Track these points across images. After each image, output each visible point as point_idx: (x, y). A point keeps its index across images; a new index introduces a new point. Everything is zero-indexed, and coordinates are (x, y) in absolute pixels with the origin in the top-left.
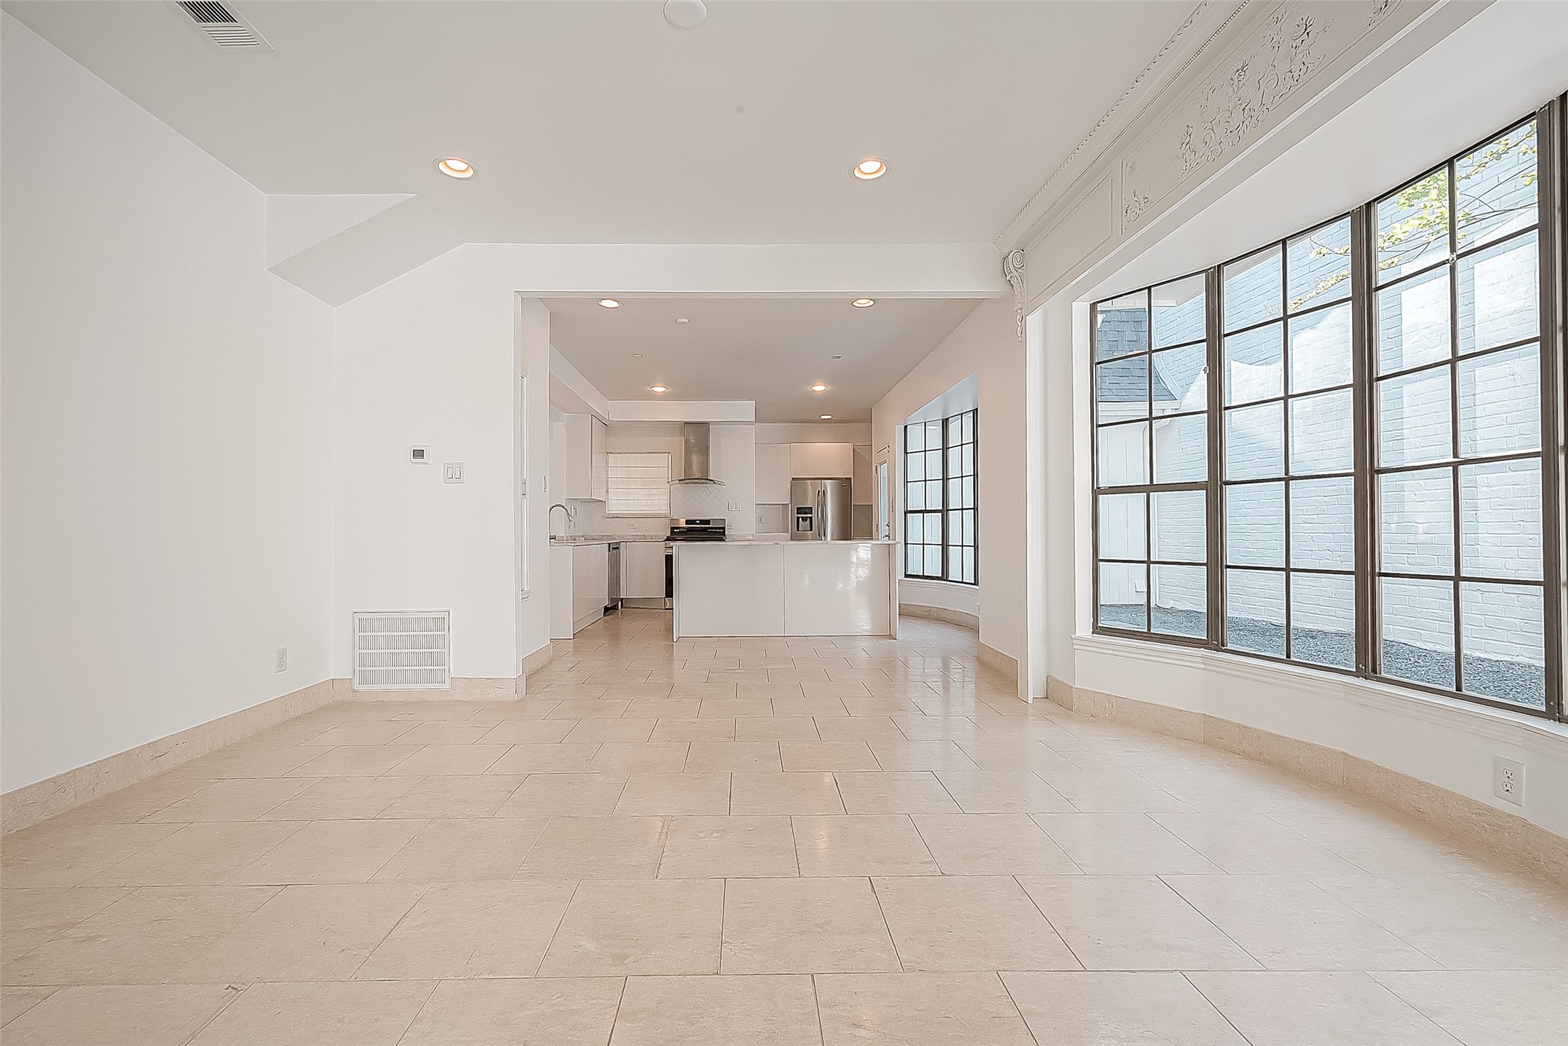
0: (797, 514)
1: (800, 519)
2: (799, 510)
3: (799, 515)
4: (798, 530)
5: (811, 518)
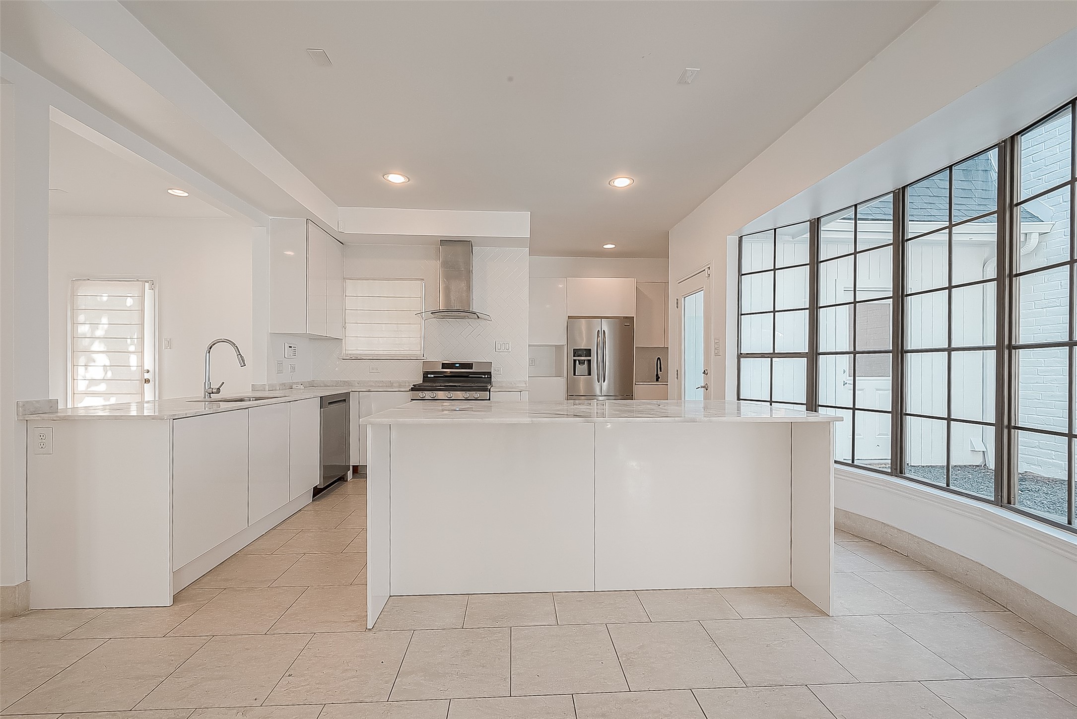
0: (574, 356)
1: (577, 361)
2: (576, 352)
3: (575, 358)
4: (574, 375)
5: (589, 361)
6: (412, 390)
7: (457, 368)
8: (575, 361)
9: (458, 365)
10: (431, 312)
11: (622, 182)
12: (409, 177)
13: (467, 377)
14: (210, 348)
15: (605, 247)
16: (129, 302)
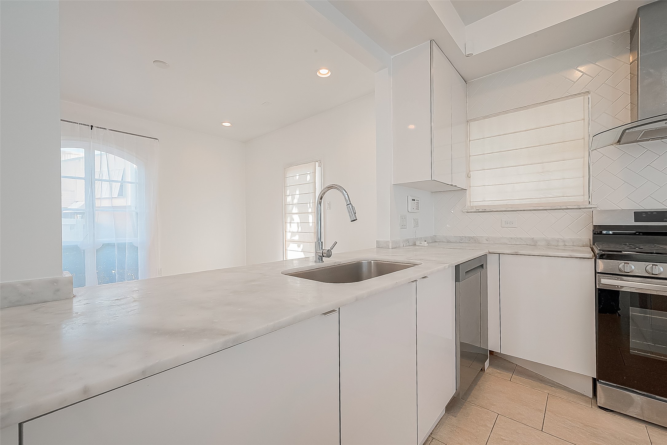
14: (321, 199)
16: (308, 177)
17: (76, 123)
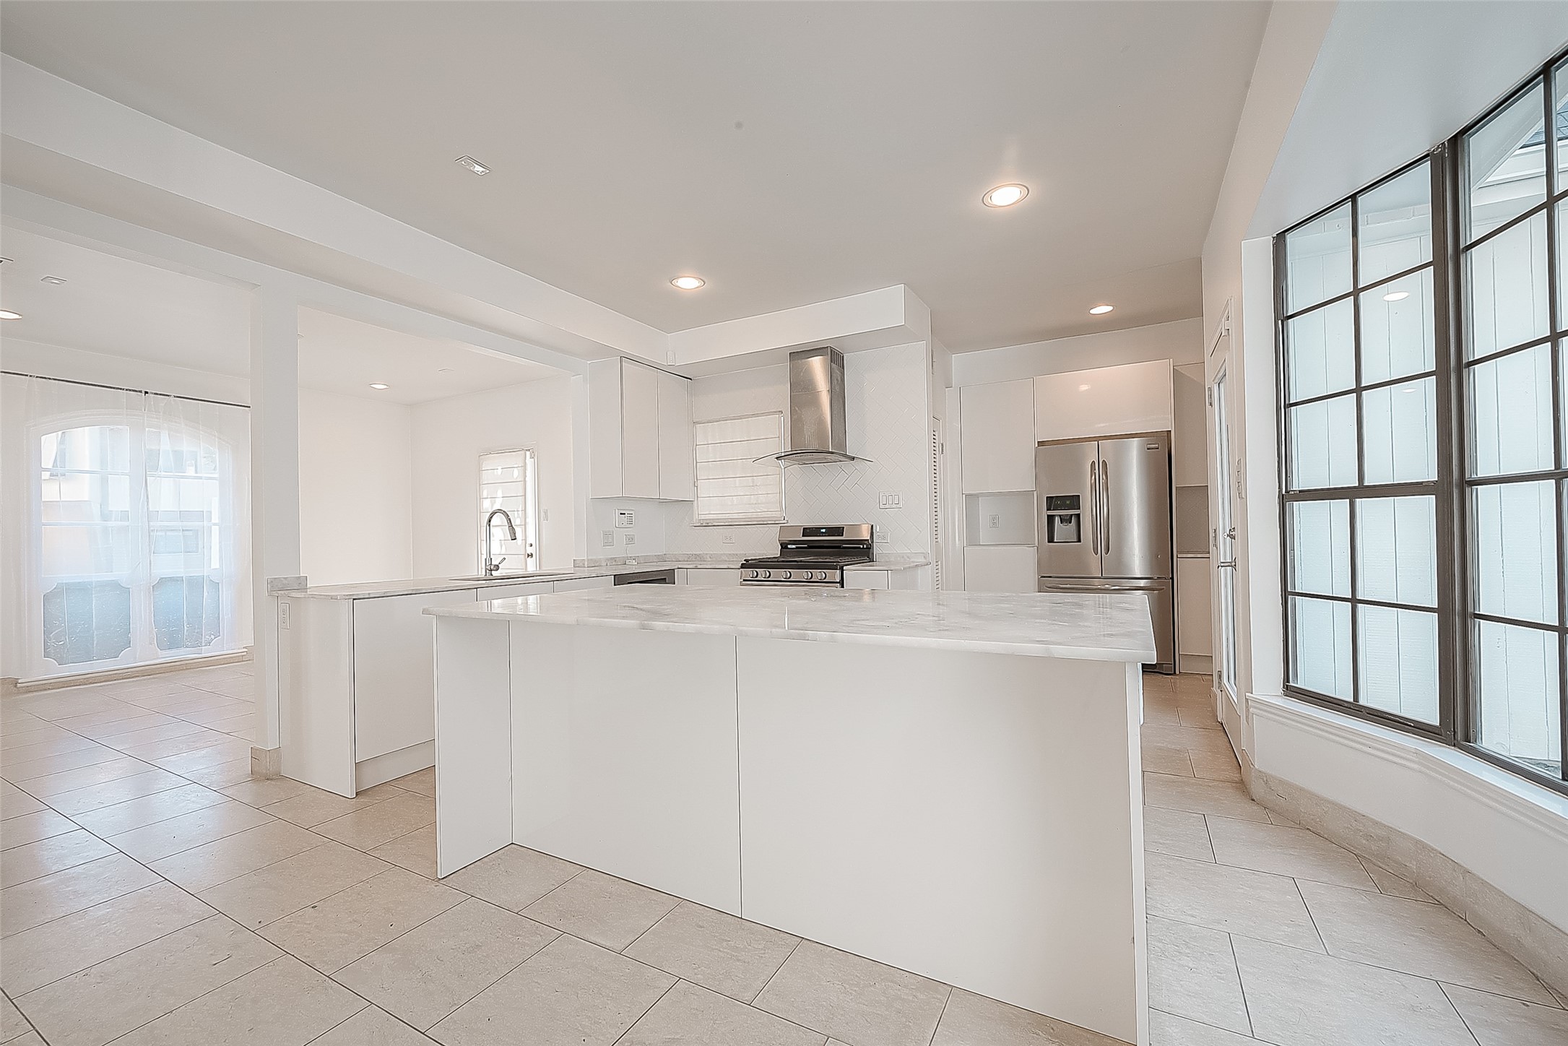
6: (743, 566)
7: (823, 535)
8: (1051, 519)
9: (824, 530)
10: (776, 456)
11: (1006, 196)
12: (703, 279)
13: (839, 547)
14: (490, 521)
15: (1092, 312)
16: (516, 472)
17: (121, 389)
